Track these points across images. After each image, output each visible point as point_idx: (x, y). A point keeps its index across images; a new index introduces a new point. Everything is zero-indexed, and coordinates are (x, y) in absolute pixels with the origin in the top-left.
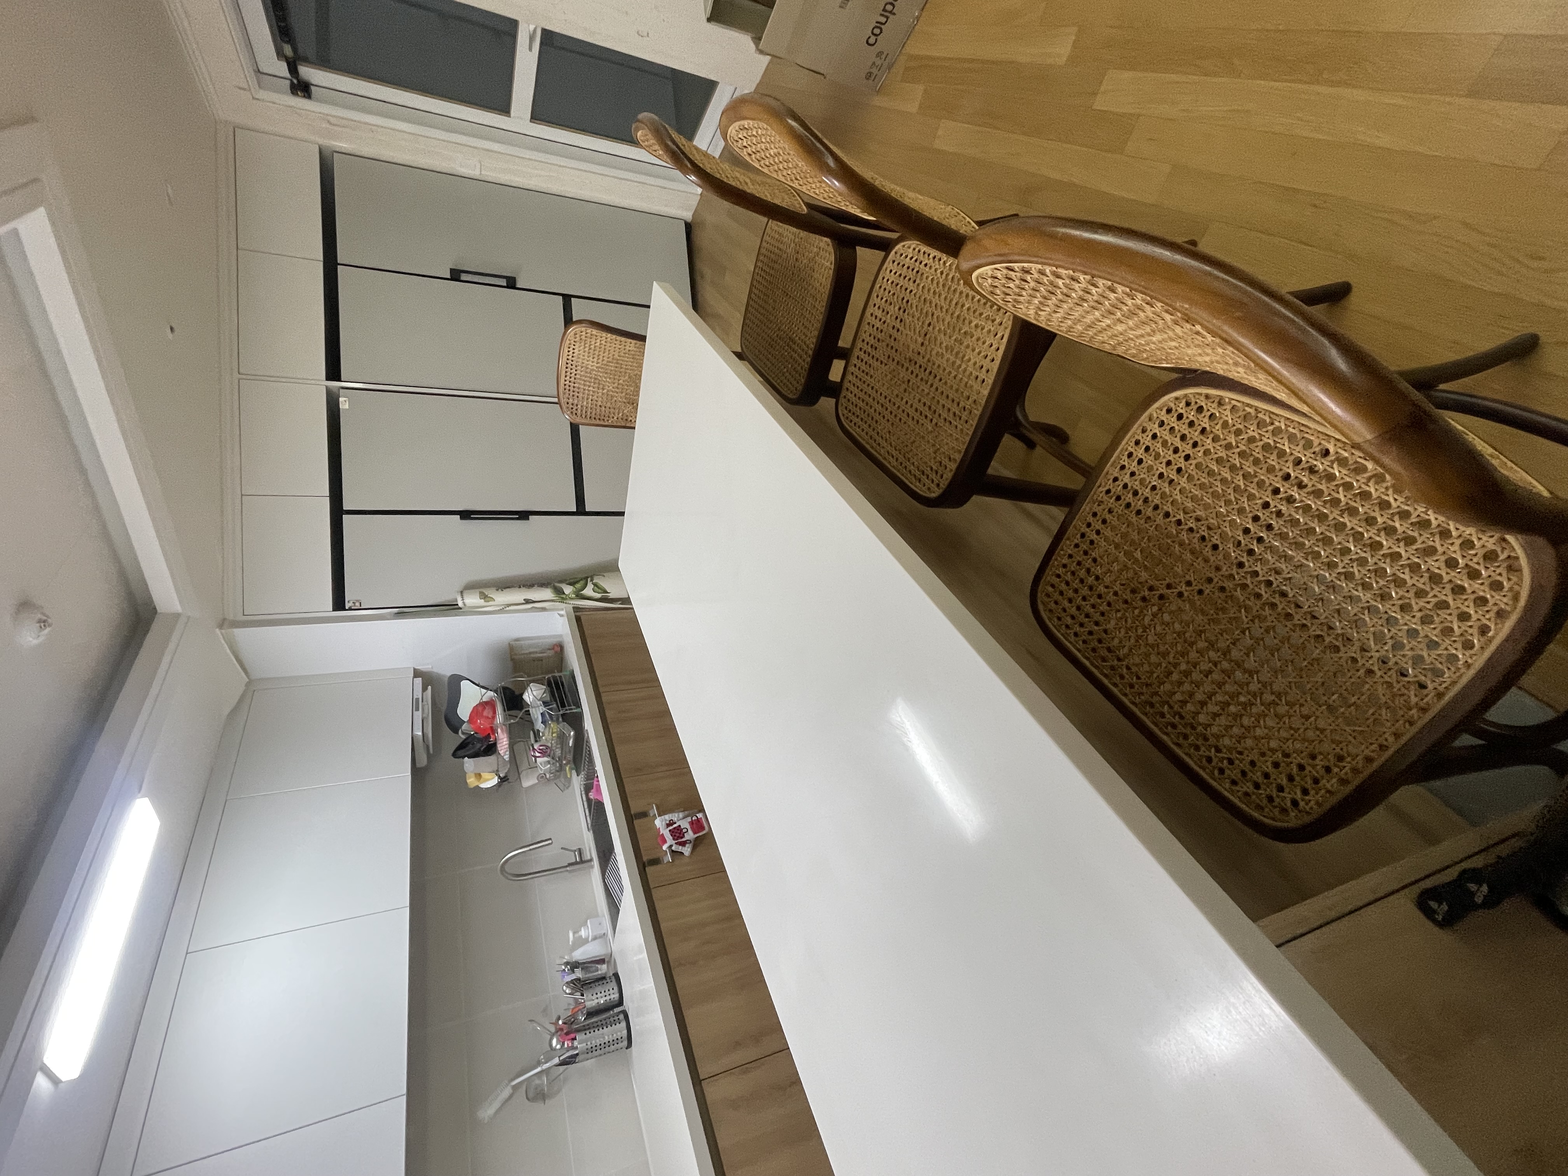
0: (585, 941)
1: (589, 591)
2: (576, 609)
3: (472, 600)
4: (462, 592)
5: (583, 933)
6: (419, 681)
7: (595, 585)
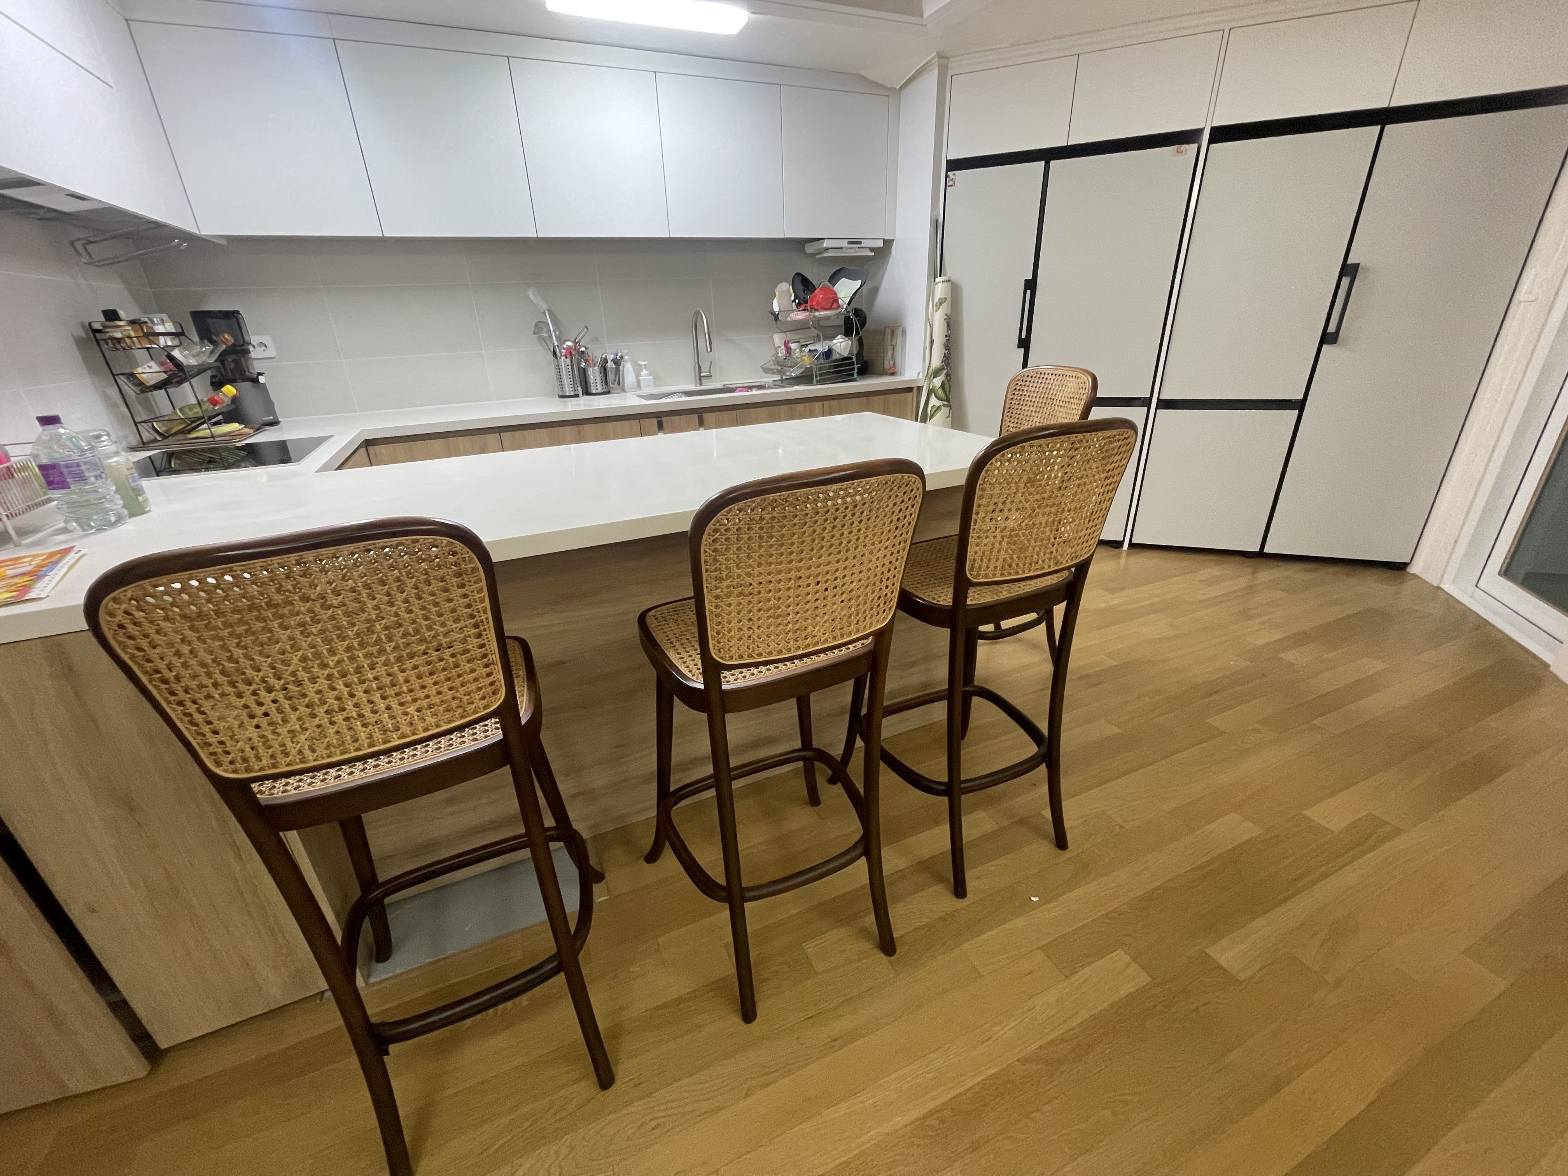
0: (638, 374)
1: (934, 401)
2: (920, 389)
3: (940, 290)
4: (949, 281)
5: (644, 372)
6: (880, 244)
7: (939, 408)
